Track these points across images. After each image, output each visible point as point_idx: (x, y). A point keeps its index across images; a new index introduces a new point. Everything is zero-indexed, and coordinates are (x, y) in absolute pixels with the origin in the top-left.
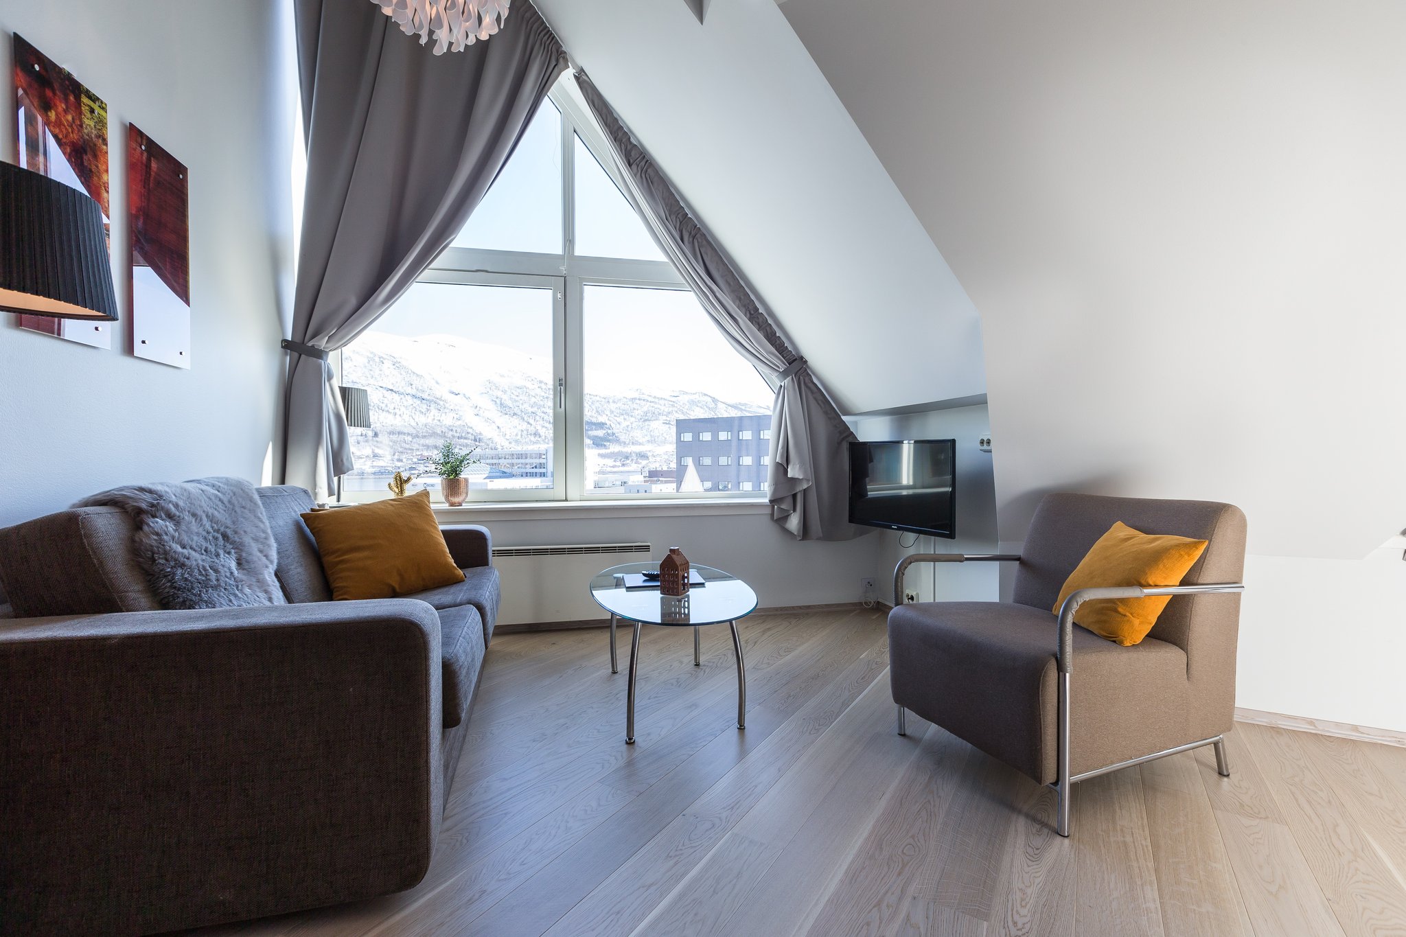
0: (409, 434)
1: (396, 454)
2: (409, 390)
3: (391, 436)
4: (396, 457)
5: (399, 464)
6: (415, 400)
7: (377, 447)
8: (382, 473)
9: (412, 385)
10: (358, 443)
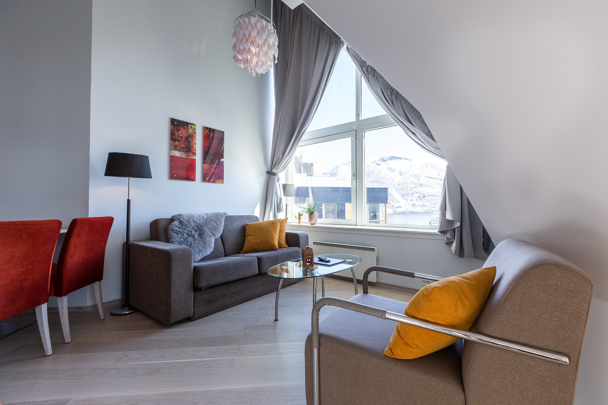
0: (438, 196)
1: (433, 204)
2: (438, 177)
3: (430, 197)
4: (432, 206)
5: (434, 209)
6: (441, 181)
7: (425, 202)
8: (426, 212)
9: (439, 174)
10: (417, 200)
